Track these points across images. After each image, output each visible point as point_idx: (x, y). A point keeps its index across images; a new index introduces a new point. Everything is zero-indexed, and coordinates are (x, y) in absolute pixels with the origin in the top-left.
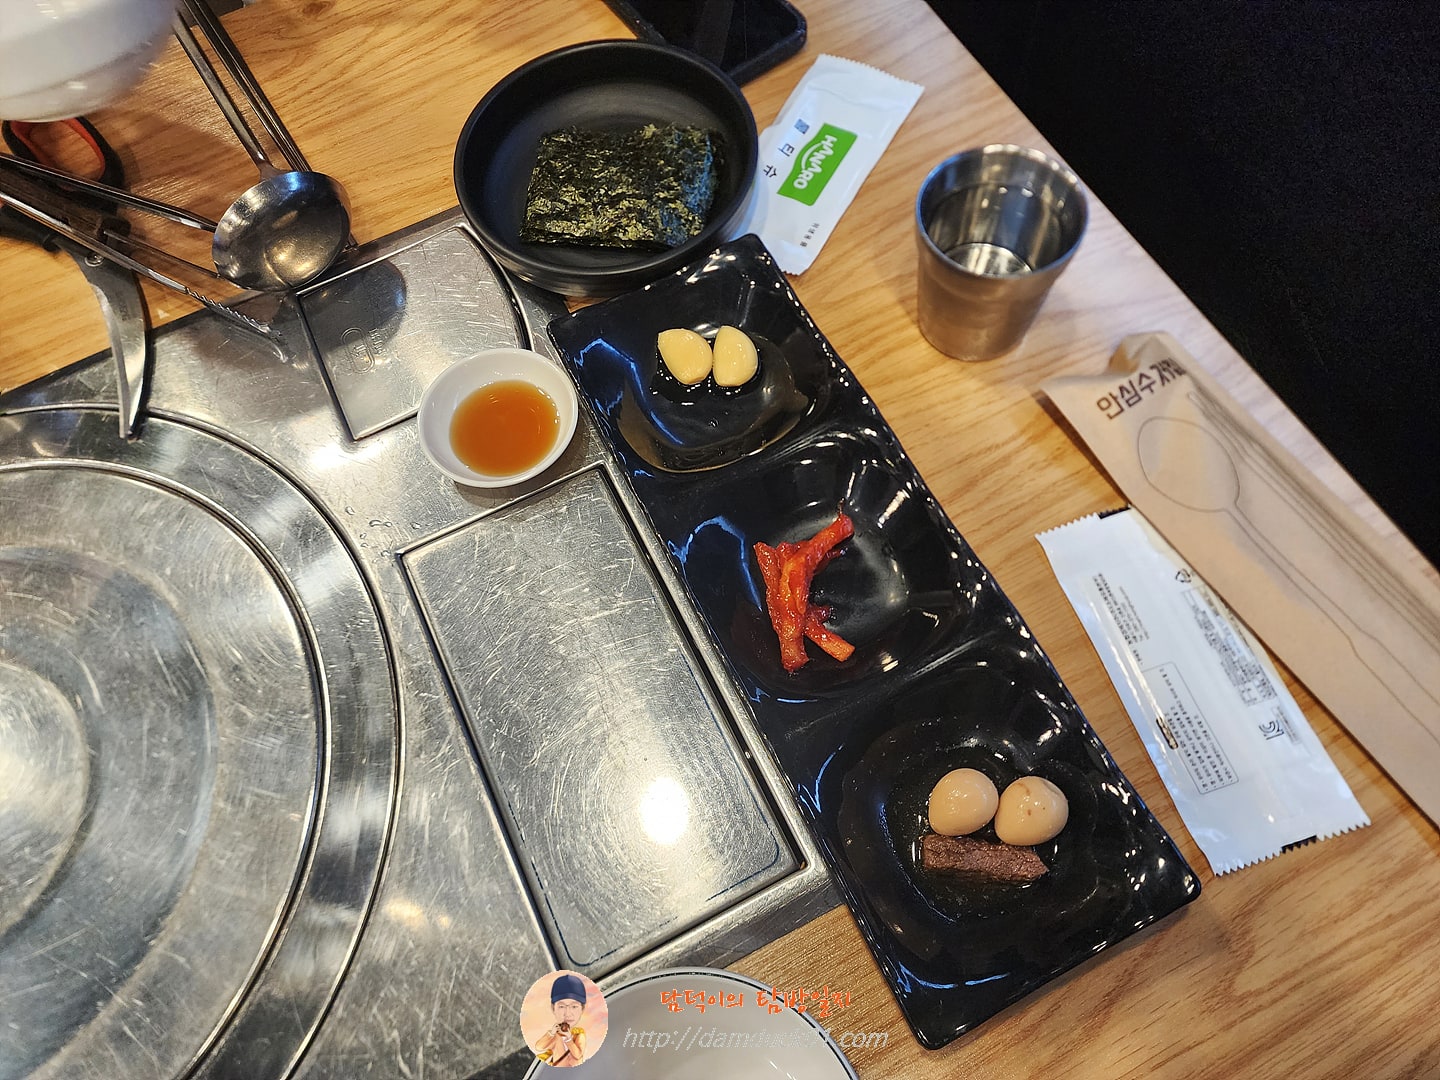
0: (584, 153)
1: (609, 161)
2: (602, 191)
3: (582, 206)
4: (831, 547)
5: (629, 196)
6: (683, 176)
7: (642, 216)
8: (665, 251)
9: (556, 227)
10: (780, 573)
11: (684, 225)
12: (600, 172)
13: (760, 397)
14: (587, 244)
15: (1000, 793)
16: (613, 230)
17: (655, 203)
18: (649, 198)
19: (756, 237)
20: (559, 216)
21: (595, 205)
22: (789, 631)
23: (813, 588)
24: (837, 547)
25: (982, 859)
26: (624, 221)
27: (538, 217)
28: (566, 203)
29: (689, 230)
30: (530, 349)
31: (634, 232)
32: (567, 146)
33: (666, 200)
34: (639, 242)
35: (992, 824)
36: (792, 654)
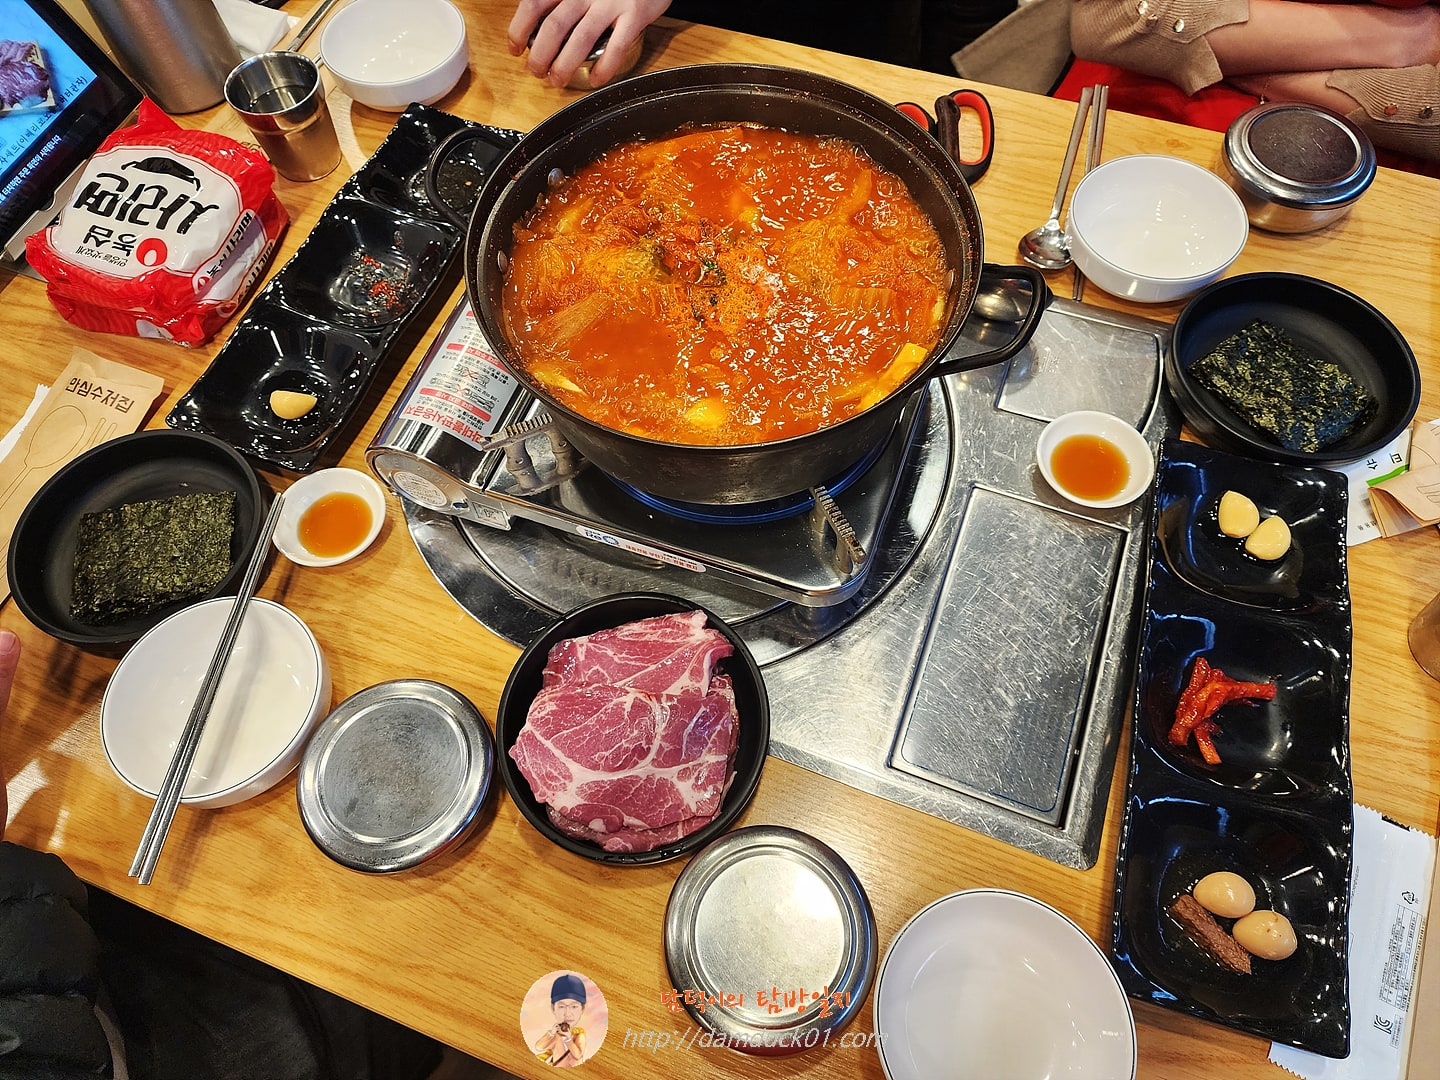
0: (1275, 349)
1: (1287, 366)
2: (1266, 382)
3: (1246, 381)
4: (1251, 696)
5: (1282, 398)
6: (1329, 413)
7: (1280, 416)
8: (1276, 445)
9: (1218, 381)
10: (1204, 685)
11: (1304, 441)
12: (1276, 368)
13: (1270, 575)
14: (1227, 403)
15: (1254, 910)
16: (1253, 409)
17: (1296, 415)
18: (1294, 409)
19: (1346, 479)
20: (1225, 376)
21: (1254, 387)
22: (1188, 719)
23: (1223, 709)
24: (1253, 699)
25: (1214, 933)
26: (1265, 410)
27: (1211, 366)
28: (1237, 371)
29: (1304, 446)
30: (1141, 432)
31: (1267, 420)
32: (1267, 337)
33: (1305, 418)
34: (1264, 429)
35: (1235, 921)
36: (1179, 733)
